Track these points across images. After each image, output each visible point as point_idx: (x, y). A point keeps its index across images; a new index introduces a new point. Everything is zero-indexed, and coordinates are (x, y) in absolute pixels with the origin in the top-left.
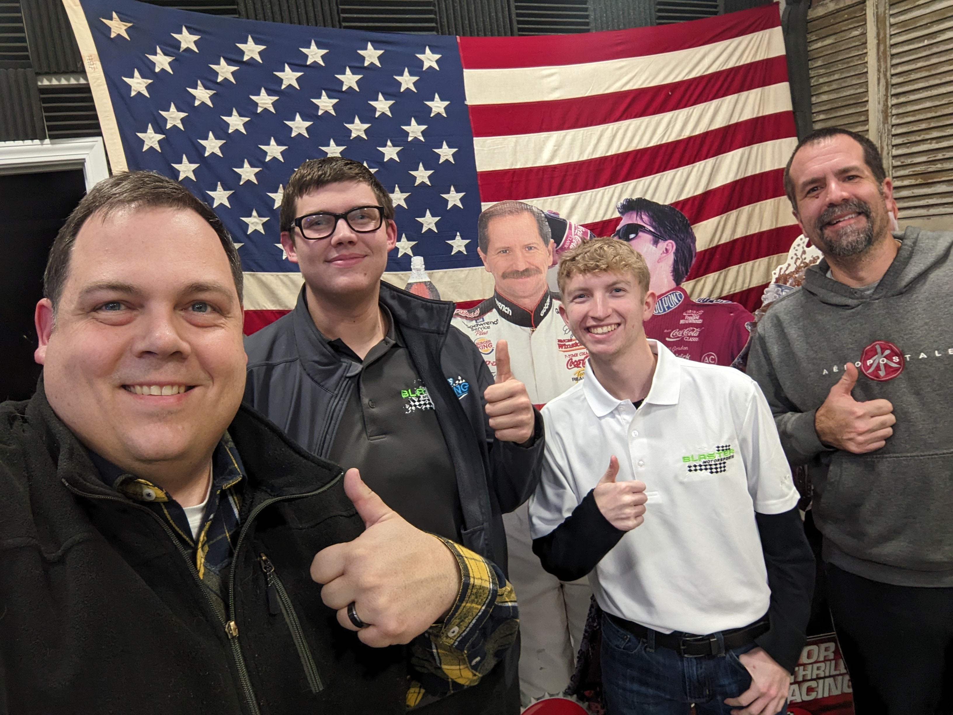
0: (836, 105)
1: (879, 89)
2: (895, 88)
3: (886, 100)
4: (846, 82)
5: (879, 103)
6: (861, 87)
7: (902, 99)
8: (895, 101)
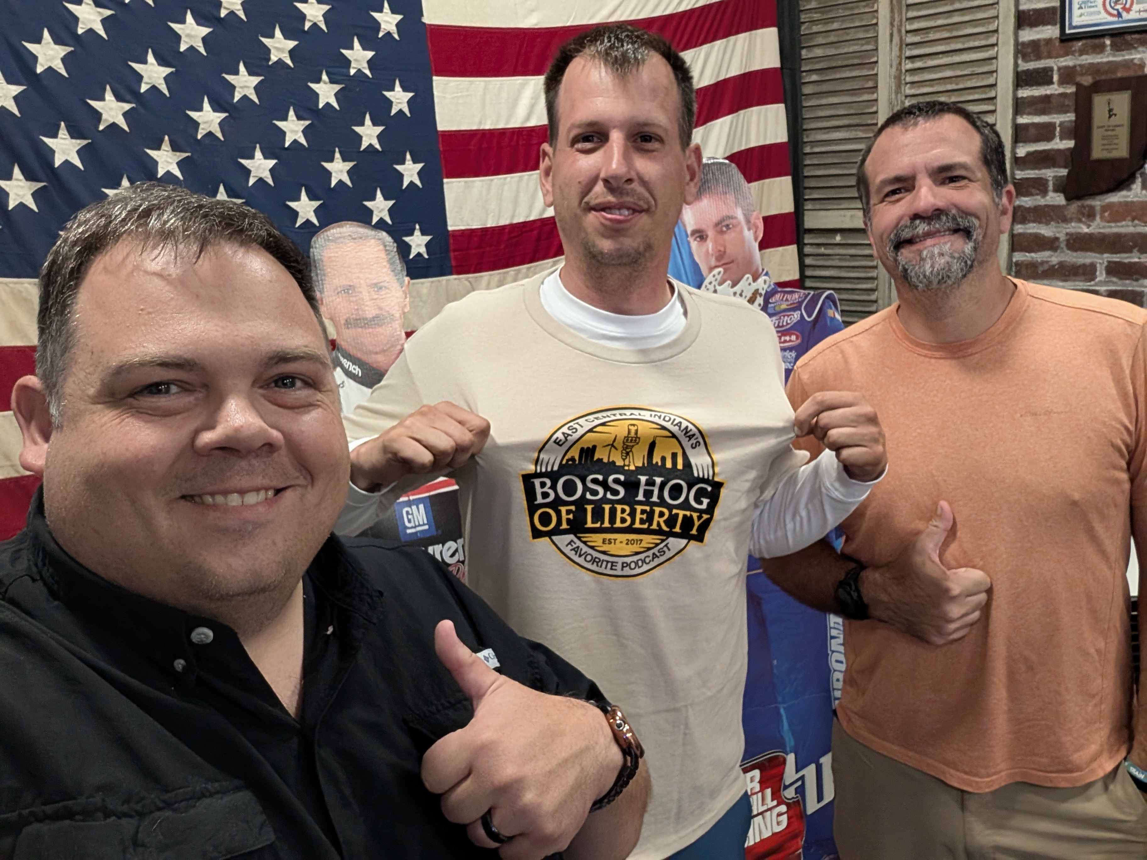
0: (834, 65)
1: (891, 49)
2: (911, 49)
3: (900, 63)
4: (848, 34)
5: (891, 66)
6: (868, 43)
7: (919, 64)
8: (910, 66)
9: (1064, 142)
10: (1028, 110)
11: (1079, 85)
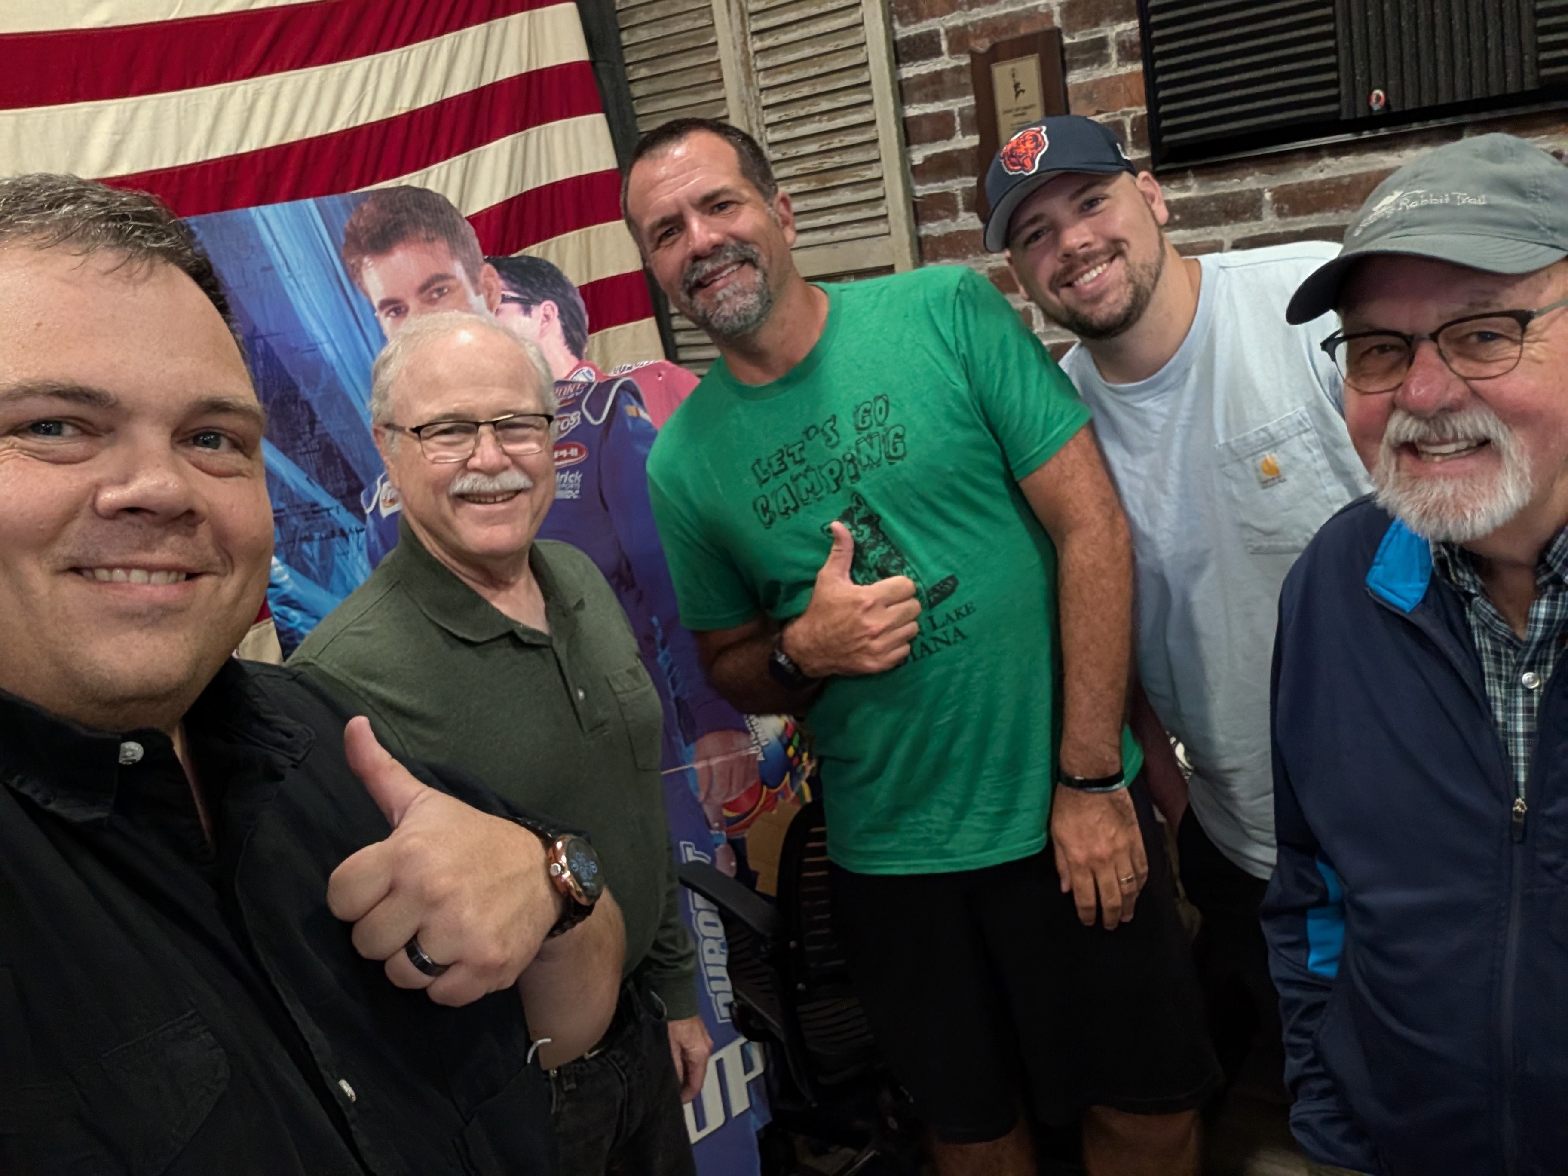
1: (730, 21)
3: (745, 43)
5: (735, 48)
6: (702, 16)
8: (758, 45)
9: (968, 138)
10: (917, 95)
11: (973, 54)
